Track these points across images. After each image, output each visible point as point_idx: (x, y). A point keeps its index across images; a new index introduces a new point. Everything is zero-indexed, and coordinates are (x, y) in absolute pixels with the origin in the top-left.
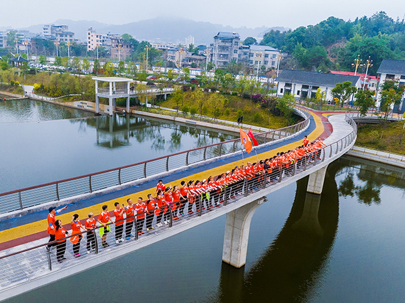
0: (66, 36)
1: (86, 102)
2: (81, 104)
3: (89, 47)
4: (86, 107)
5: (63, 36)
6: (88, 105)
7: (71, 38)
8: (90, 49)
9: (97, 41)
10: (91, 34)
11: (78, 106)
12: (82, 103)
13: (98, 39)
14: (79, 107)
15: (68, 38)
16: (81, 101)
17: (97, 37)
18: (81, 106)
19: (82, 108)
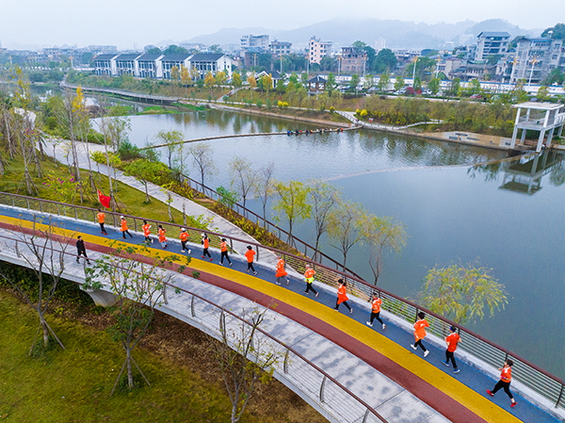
1: (467, 133)
2: (457, 136)
3: (312, 59)
4: (464, 139)
6: (468, 136)
7: (289, 50)
9: (322, 51)
10: (315, 44)
11: (450, 137)
12: (459, 135)
13: (322, 49)
14: (451, 140)
16: (457, 132)
17: (322, 46)
18: (457, 138)
19: (458, 141)
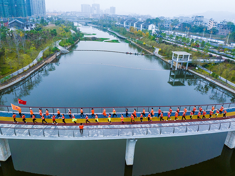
0: (199, 22)
3: (209, 28)
5: (197, 22)
7: (201, 23)
8: (209, 29)
10: (211, 22)
13: (214, 24)
14: (170, 63)
15: (200, 23)
